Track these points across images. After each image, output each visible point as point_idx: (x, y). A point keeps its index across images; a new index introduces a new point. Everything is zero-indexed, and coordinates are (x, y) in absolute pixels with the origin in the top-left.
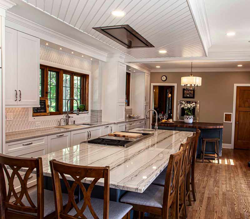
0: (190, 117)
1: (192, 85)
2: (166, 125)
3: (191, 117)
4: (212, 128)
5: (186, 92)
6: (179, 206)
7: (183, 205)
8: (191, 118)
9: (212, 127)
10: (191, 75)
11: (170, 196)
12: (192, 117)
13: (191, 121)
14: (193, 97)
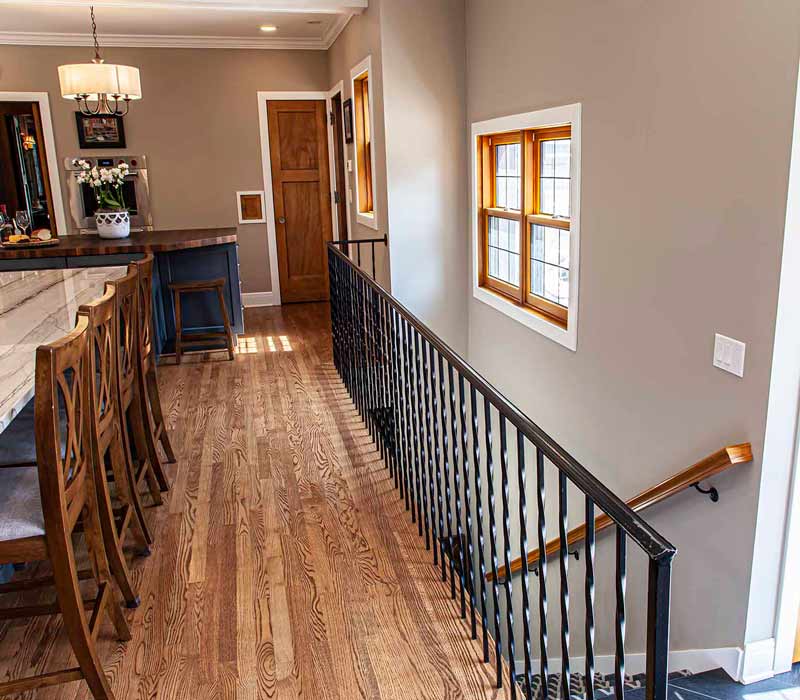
0: (118, 215)
1: (104, 95)
2: (26, 253)
3: (123, 216)
4: (200, 245)
5: (91, 123)
6: (115, 515)
7: (131, 509)
8: (123, 219)
9: (200, 241)
10: (98, 57)
11: (66, 488)
12: (126, 213)
13: (123, 229)
14: (122, 144)
